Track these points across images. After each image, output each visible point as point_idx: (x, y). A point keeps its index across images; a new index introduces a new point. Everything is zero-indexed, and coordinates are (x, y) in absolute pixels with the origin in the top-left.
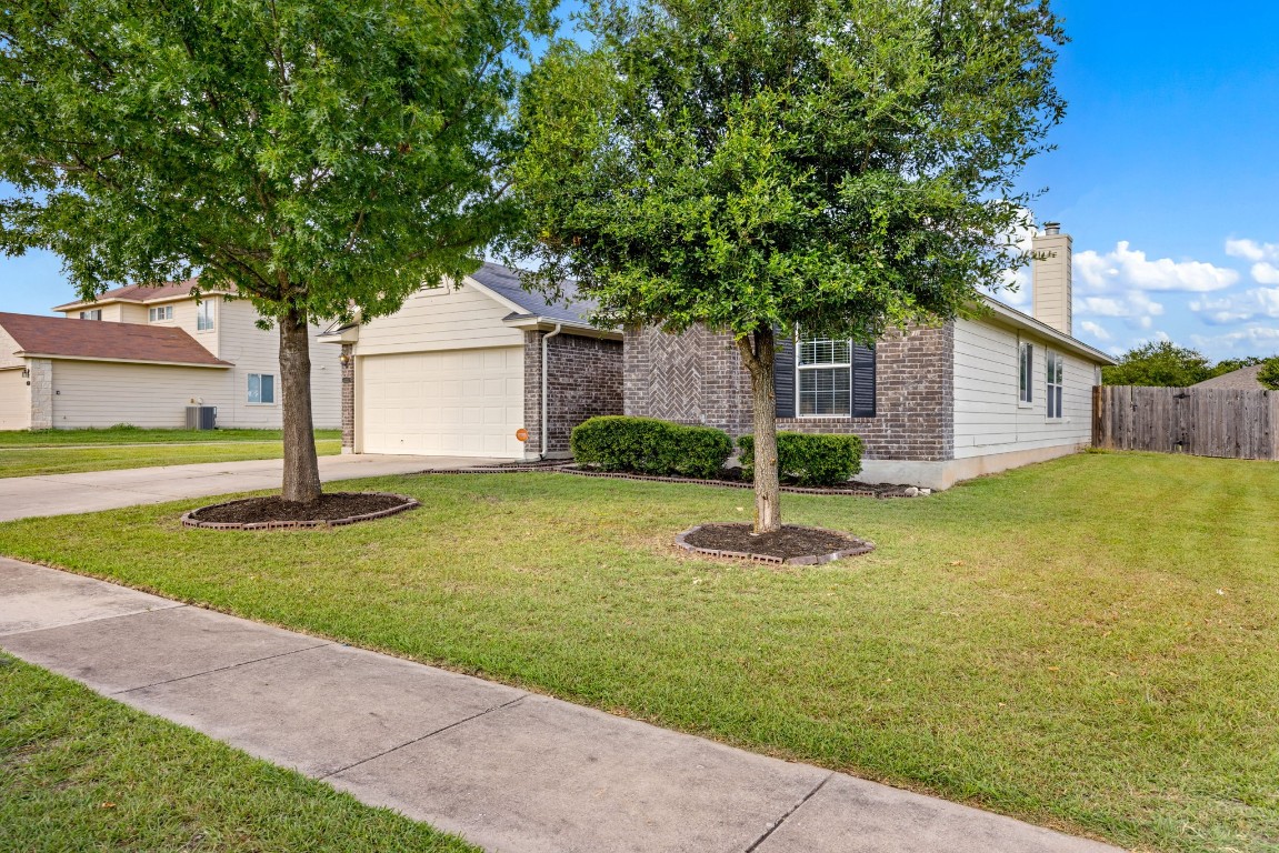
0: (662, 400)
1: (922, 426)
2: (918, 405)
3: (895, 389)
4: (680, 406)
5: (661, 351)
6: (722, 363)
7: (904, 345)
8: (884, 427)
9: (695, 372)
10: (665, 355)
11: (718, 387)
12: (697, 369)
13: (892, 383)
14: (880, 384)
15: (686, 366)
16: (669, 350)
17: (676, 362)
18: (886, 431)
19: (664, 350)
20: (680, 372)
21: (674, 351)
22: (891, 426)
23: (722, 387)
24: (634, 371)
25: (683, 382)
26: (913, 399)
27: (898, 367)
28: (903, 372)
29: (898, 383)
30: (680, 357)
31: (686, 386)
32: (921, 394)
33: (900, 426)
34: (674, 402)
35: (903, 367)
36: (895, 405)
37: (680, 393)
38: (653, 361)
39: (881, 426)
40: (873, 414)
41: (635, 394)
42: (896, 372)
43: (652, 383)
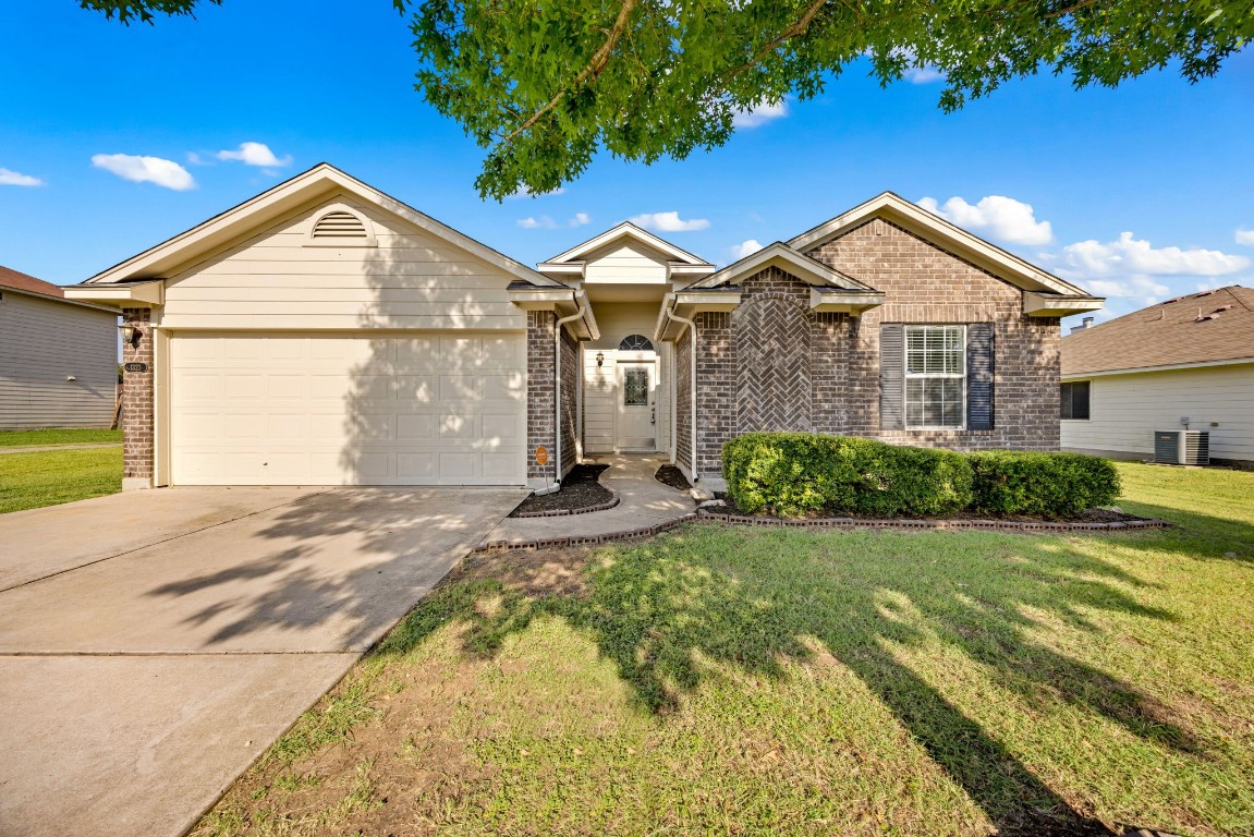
0: (756, 409)
1: (1041, 438)
2: (1037, 417)
3: (1013, 401)
4: (781, 416)
5: (754, 349)
6: (839, 367)
7: (1023, 358)
8: (1003, 440)
9: (803, 377)
10: (761, 355)
11: (834, 395)
12: (804, 372)
13: (1011, 396)
14: (999, 396)
15: (790, 368)
16: (766, 348)
17: (776, 363)
18: (1005, 444)
19: (758, 348)
20: (782, 377)
21: (772, 350)
22: (1010, 439)
23: (839, 395)
24: (713, 372)
25: (785, 388)
26: (1032, 412)
27: (1017, 379)
28: (1023, 385)
29: (1017, 396)
30: (781, 358)
31: (790, 393)
32: (1039, 406)
33: (1019, 439)
34: (772, 411)
35: (1022, 379)
36: (1014, 418)
37: (783, 401)
38: (743, 361)
39: (1000, 438)
40: (992, 426)
41: (715, 401)
42: (1015, 385)
43: (740, 388)
